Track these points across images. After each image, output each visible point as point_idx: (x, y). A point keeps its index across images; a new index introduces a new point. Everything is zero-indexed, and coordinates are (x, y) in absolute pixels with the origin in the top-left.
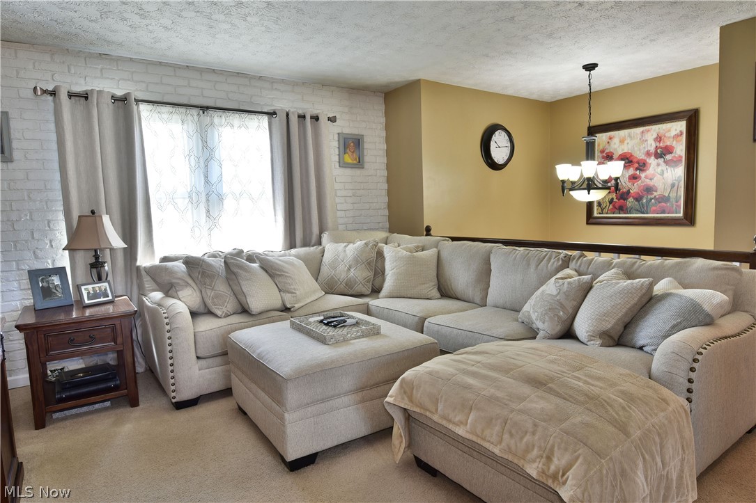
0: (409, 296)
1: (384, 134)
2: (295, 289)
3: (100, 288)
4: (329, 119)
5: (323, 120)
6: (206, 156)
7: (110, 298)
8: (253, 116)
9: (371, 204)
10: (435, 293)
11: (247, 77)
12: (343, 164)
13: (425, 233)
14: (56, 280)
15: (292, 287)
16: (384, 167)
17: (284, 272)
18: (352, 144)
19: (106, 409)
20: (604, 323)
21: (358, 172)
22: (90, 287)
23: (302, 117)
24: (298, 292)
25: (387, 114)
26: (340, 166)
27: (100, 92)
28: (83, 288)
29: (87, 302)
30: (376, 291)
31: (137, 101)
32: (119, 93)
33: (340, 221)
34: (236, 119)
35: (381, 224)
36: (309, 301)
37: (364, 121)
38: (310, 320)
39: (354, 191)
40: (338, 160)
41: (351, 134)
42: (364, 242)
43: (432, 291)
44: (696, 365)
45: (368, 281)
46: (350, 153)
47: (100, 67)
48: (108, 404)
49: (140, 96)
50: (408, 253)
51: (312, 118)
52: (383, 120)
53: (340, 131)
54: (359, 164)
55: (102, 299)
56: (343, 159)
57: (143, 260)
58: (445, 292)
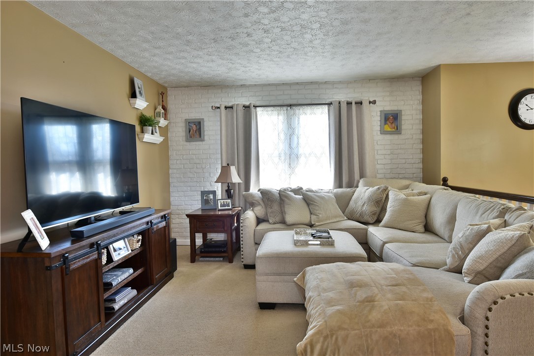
0: (398, 227)
1: (420, 107)
2: (319, 213)
3: (226, 202)
4: (370, 102)
5: (365, 104)
6: (291, 132)
7: (230, 207)
8: (319, 107)
9: (407, 160)
10: (421, 228)
11: (317, 84)
12: (383, 132)
13: (442, 183)
14: (211, 196)
15: (318, 212)
16: (419, 132)
17: (315, 202)
18: (391, 118)
19: (220, 261)
20: (477, 264)
21: (396, 137)
22: (222, 201)
23: (349, 104)
24: (320, 215)
25: (423, 93)
26: (381, 134)
27: (237, 105)
28: (219, 201)
29: (220, 208)
30: (378, 222)
31: (255, 107)
32: (247, 104)
33: (380, 171)
34: (308, 110)
35: (415, 175)
36: (328, 222)
37: (402, 100)
38: (307, 231)
39: (392, 150)
40: (379, 129)
41: (391, 111)
42: (377, 187)
43: (417, 227)
44: (494, 307)
45: (374, 214)
46: (390, 124)
47: (241, 91)
48: (222, 259)
49: (258, 104)
50: (404, 197)
51: (356, 103)
52: (420, 97)
53: (382, 110)
54: (397, 130)
55: (227, 208)
56: (384, 128)
57: (254, 190)
58: (428, 228)
